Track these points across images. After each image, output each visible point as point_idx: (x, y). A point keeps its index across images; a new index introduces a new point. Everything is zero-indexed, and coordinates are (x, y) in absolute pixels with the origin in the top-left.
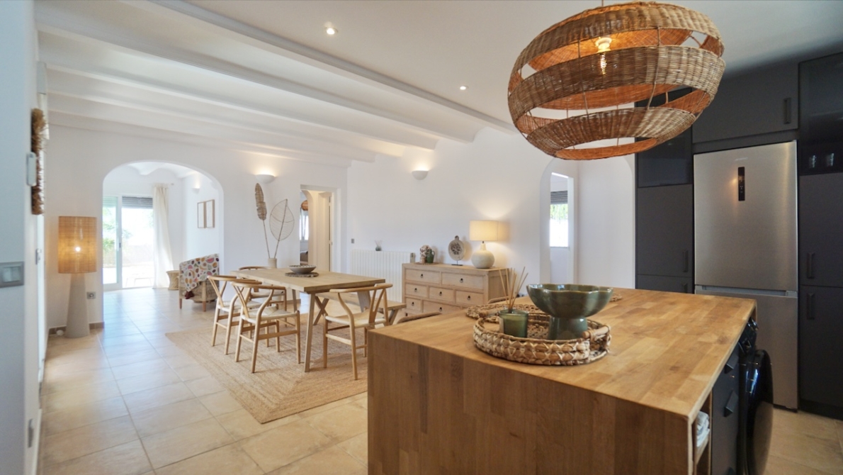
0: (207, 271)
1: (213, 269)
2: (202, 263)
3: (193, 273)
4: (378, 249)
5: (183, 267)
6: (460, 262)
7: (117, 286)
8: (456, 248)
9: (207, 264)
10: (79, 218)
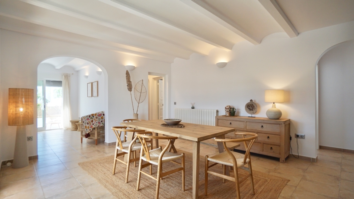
0: (98, 121)
1: (101, 120)
2: (95, 117)
3: (90, 122)
4: (193, 108)
5: (83, 119)
6: (253, 116)
7: (44, 128)
8: (251, 107)
9: (98, 117)
10: (22, 89)
